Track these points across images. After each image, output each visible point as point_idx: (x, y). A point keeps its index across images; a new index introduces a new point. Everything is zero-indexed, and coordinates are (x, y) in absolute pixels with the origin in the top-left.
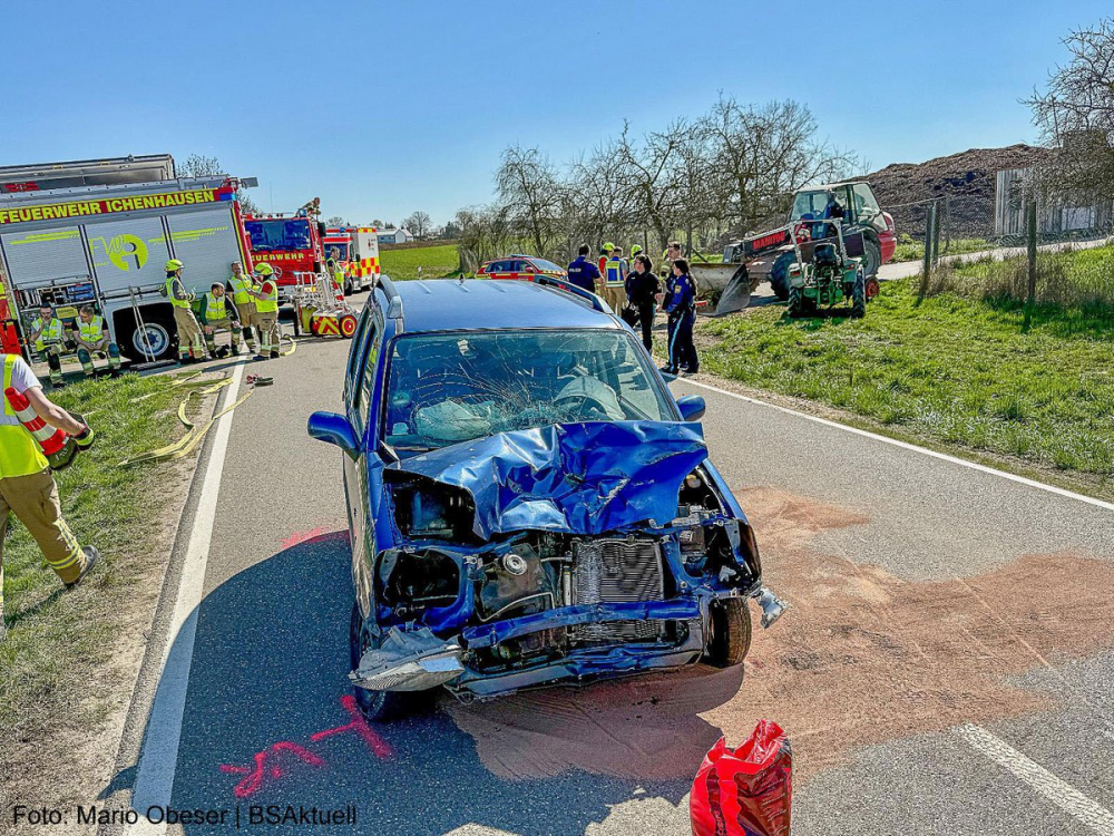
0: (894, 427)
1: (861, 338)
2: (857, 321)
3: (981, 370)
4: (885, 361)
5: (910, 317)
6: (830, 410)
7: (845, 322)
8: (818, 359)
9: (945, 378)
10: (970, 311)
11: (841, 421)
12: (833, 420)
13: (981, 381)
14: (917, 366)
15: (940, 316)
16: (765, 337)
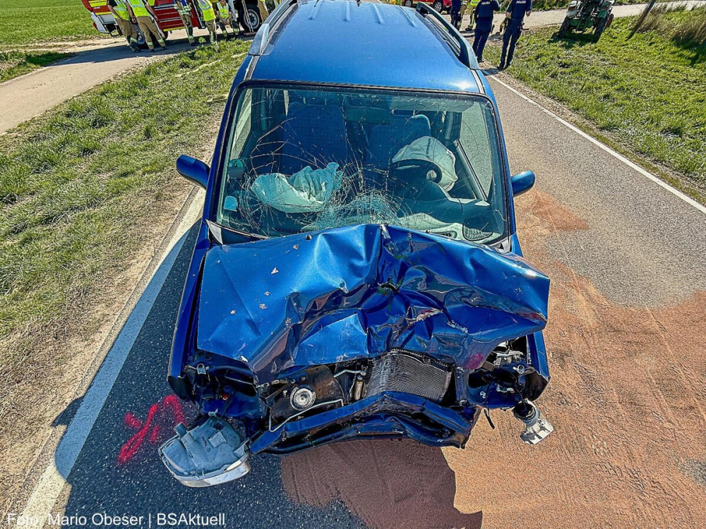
0: (605, 134)
1: (594, 58)
2: (593, 45)
3: (662, 92)
4: (605, 77)
5: (623, 45)
6: (570, 113)
7: (586, 45)
8: (567, 70)
9: (637, 95)
10: (661, 46)
11: (575, 124)
12: (571, 122)
13: (660, 101)
14: (623, 84)
15: (642, 48)
16: (542, 51)
